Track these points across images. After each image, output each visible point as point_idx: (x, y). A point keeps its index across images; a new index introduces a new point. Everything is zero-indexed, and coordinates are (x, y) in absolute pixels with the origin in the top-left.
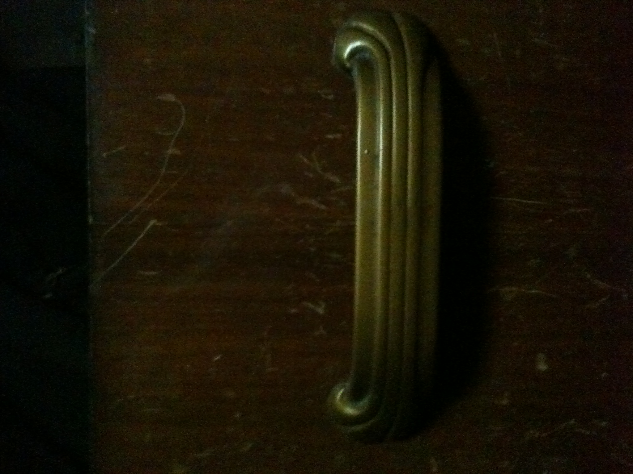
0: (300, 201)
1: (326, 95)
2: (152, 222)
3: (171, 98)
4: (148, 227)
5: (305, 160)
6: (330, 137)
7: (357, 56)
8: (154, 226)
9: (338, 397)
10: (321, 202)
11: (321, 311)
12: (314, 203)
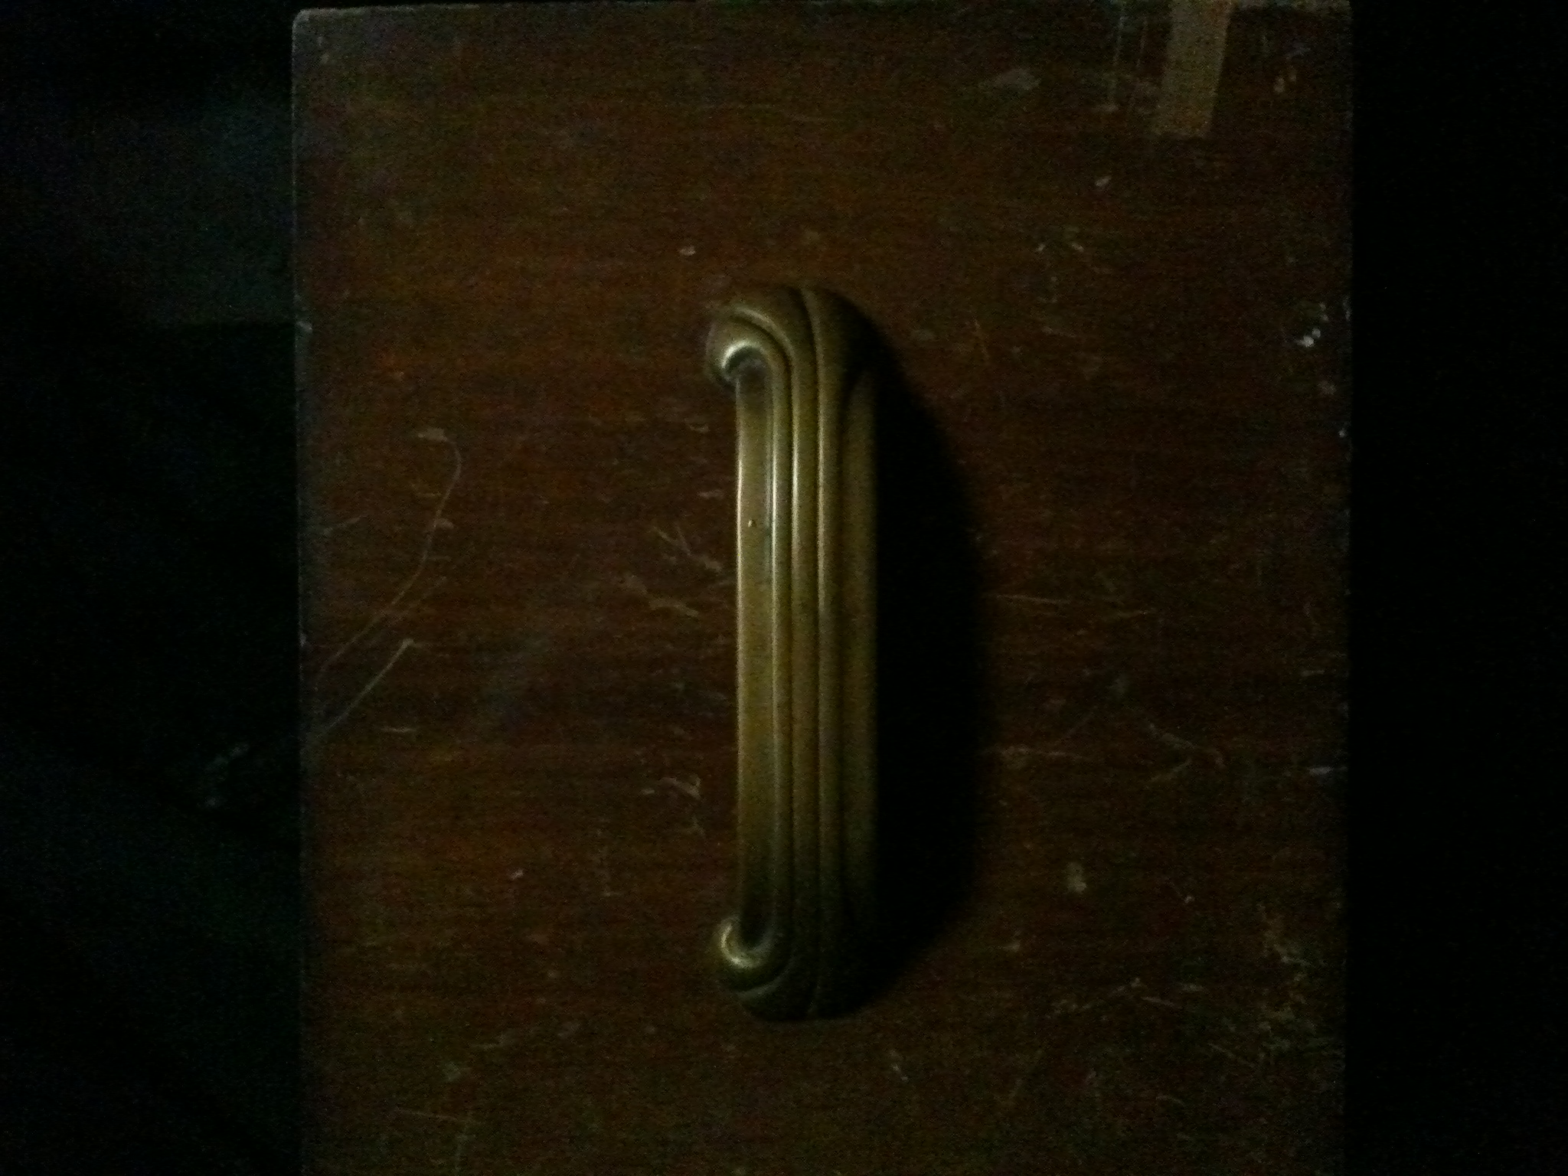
0: (657, 603)
1: (696, 425)
2: (406, 643)
3: (437, 435)
4: (399, 653)
5: (664, 536)
6: (705, 495)
7: (742, 366)
8: (409, 648)
9: (724, 938)
10: (690, 605)
11: (694, 791)
12: (679, 606)
